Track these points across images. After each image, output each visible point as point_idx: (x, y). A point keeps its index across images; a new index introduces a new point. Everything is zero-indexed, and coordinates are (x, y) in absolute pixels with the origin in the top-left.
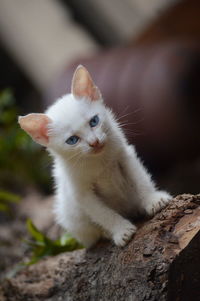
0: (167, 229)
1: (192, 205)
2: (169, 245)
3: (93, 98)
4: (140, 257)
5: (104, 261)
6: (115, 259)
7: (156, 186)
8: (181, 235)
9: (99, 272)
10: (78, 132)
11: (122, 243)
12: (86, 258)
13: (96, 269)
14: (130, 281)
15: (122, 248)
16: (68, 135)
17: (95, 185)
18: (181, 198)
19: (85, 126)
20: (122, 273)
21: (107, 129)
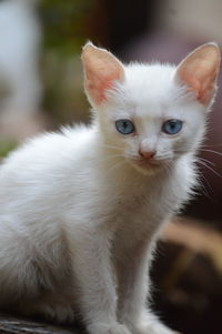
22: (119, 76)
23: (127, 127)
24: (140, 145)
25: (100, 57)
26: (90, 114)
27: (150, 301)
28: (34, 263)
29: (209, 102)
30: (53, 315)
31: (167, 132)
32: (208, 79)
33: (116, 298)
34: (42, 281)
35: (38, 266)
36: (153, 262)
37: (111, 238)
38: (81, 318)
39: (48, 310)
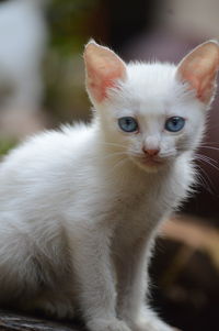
22: (120, 74)
23: (131, 124)
24: (144, 142)
25: (102, 55)
26: (91, 112)
27: (148, 297)
28: (34, 259)
29: (208, 100)
30: (53, 311)
31: (170, 130)
32: (208, 77)
33: (115, 294)
34: (42, 277)
35: (38, 262)
36: (152, 259)
37: (111, 235)
38: (81, 313)
39: (48, 306)
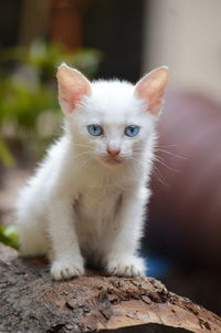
0: (111, 298)
1: (157, 296)
2: (98, 314)
3: (151, 109)
4: (62, 303)
5: (26, 279)
6: (38, 286)
7: (138, 250)
8: (118, 315)
9: (12, 285)
10: (107, 126)
11: (58, 276)
12: (13, 262)
13: (12, 280)
14: (32, 317)
15: (54, 280)
16: (95, 121)
17: (81, 196)
18: (152, 282)
19: (120, 126)
20: (32, 304)
21: (137, 149)
31: (128, 135)
